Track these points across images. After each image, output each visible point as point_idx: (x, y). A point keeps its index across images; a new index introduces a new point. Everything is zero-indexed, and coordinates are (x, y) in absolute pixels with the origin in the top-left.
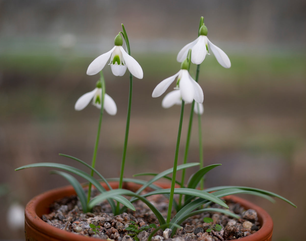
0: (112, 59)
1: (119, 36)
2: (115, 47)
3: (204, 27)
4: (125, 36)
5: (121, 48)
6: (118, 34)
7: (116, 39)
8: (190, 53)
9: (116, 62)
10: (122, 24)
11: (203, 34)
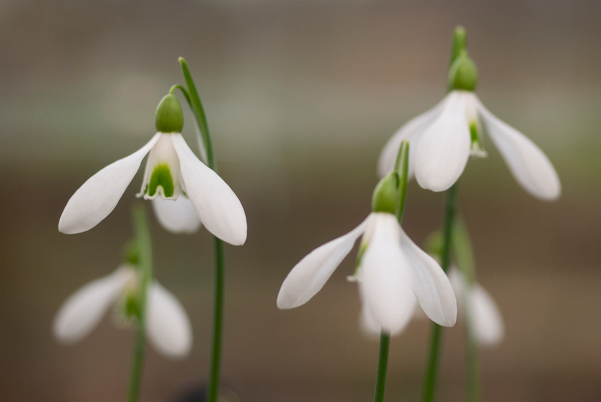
0: (147, 179)
1: (168, 99)
2: (158, 136)
3: (464, 63)
4: (191, 98)
5: (177, 141)
6: (167, 93)
7: (159, 111)
8: (404, 153)
9: (160, 189)
10: (180, 59)
11: (460, 85)
